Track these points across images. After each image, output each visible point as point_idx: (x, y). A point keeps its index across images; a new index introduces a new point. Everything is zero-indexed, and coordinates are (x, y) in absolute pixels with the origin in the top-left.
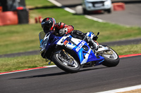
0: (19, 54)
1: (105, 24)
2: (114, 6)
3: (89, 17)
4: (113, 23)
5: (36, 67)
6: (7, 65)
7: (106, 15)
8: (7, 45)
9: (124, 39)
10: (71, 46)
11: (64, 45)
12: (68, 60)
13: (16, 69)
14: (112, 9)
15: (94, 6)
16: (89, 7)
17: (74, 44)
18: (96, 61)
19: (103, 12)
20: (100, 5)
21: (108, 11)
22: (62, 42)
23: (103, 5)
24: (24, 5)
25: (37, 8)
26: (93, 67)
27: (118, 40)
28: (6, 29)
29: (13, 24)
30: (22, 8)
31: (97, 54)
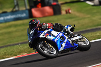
12: (48, 48)
31: (72, 42)
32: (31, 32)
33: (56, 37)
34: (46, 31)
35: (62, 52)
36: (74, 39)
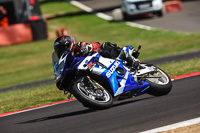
0: (37, 84)
1: (155, 32)
2: (167, 6)
3: (133, 24)
4: (167, 31)
5: (62, 100)
6: (21, 100)
8: (19, 73)
9: (183, 52)
10: (99, 70)
11: (88, 70)
12: (95, 90)
13: (34, 105)
14: (164, 11)
15: (138, 8)
16: (132, 10)
18: (137, 89)
19: (151, 15)
20: (147, 6)
21: (159, 13)
22: (85, 66)
23: (151, 6)
24: (40, 13)
25: (58, 17)
27: (175, 53)
28: (15, 49)
29: (26, 41)
30: (36, 17)
31: (138, 78)
32: (61, 60)
33: (108, 69)
34: (89, 58)
35: (121, 97)
36: (142, 72)
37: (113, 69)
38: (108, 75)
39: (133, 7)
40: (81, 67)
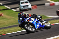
7: (30, 11)
12: (30, 27)
14: (32, 8)
15: (24, 8)
16: (22, 8)
17: (33, 21)
18: (42, 27)
19: (28, 10)
21: (30, 9)
23: (28, 7)
26: (41, 30)
31: (42, 24)
32: (20, 19)
37: (35, 21)
38: (34, 23)
39: (23, 7)
40: (26, 21)
